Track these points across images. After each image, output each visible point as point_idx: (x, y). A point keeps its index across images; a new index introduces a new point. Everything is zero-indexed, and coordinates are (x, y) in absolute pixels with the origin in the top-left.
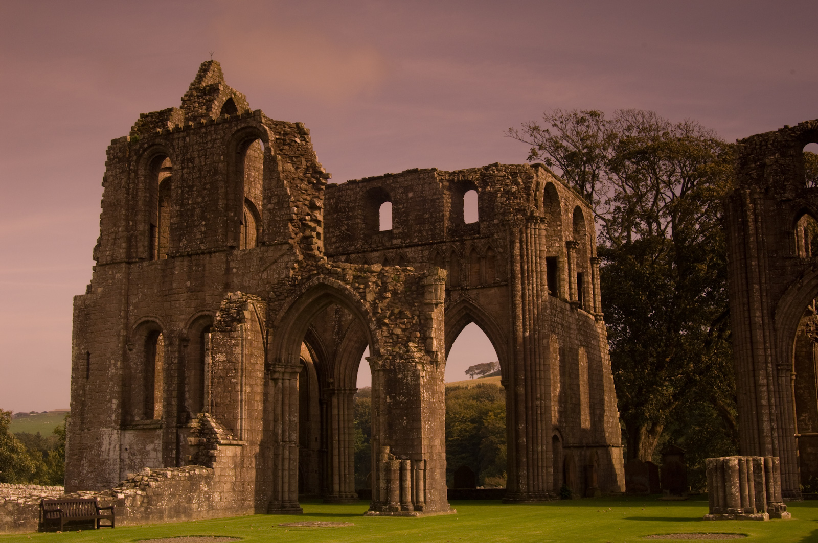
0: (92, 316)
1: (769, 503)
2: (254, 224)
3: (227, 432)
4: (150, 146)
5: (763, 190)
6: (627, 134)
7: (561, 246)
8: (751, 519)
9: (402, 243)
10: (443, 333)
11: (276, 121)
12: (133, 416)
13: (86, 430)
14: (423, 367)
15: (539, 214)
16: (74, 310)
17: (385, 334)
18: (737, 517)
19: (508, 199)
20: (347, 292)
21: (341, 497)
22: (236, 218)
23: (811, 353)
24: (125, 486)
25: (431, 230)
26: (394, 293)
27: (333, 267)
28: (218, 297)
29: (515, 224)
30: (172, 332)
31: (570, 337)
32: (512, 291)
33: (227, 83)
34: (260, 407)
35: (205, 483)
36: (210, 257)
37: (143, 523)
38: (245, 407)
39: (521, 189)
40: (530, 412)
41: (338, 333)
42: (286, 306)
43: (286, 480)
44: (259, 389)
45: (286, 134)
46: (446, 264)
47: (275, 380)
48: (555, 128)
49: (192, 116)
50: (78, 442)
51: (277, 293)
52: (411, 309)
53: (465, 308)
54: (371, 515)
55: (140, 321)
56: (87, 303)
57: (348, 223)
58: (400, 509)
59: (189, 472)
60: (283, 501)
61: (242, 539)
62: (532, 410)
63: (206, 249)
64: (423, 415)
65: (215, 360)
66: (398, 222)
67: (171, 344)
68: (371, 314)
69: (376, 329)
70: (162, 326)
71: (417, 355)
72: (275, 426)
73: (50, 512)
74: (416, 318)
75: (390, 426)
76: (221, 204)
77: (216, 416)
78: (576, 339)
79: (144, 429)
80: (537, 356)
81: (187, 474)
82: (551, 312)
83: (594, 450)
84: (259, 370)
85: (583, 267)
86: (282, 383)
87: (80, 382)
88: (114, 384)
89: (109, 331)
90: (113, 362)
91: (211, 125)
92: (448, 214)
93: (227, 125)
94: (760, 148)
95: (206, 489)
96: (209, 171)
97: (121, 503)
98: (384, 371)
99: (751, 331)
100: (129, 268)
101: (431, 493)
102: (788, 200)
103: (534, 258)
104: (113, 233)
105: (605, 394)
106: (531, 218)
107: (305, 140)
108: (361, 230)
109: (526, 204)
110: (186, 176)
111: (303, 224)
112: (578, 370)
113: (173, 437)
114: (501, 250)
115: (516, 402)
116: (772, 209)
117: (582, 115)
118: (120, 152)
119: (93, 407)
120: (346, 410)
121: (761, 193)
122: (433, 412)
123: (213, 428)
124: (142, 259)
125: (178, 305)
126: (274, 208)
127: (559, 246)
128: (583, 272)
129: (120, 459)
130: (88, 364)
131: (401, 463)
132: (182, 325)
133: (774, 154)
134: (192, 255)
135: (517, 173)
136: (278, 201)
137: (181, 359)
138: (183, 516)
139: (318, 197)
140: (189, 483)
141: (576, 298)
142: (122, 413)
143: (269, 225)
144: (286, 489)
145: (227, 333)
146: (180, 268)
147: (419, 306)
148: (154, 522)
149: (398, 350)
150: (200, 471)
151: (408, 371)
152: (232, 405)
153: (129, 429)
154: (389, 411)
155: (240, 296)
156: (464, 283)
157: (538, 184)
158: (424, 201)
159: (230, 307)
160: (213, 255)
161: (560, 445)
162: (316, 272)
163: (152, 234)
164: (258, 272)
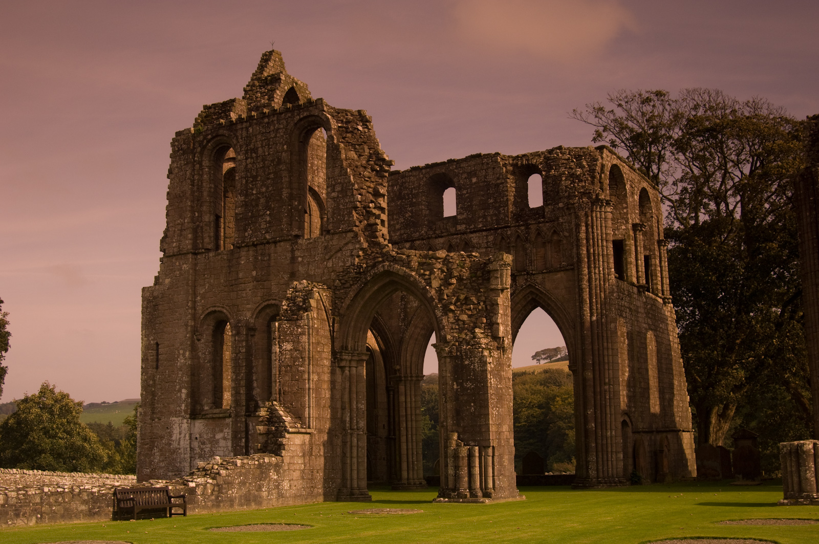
0: (160, 307)
2: (318, 213)
3: (296, 420)
4: (213, 138)
6: (693, 113)
7: (627, 229)
9: (467, 229)
10: (509, 319)
11: (338, 109)
12: (202, 406)
13: (156, 420)
14: (490, 353)
15: (605, 196)
16: (143, 301)
17: (452, 320)
18: (813, 502)
19: (573, 182)
20: (412, 279)
21: (409, 484)
22: (300, 207)
24: (196, 475)
25: (495, 215)
26: (460, 279)
27: (398, 254)
28: (284, 286)
29: (580, 207)
30: (239, 321)
31: (638, 321)
32: (579, 275)
33: (289, 73)
34: (328, 395)
35: (275, 471)
36: (276, 247)
37: (214, 511)
38: (313, 395)
39: (586, 171)
40: (599, 397)
41: (404, 320)
42: (352, 294)
43: (355, 467)
44: (326, 377)
45: (348, 122)
46: (512, 249)
47: (342, 368)
48: (620, 108)
49: (254, 106)
50: (149, 431)
51: (343, 281)
52: (476, 295)
53: (532, 293)
54: (440, 501)
55: (208, 311)
56: (155, 294)
57: (412, 210)
58: (468, 496)
59: (258, 461)
60: (352, 488)
61: (312, 526)
62: (600, 395)
63: (271, 239)
64: (490, 401)
65: (282, 349)
67: (238, 333)
68: (436, 301)
69: (442, 316)
70: (229, 316)
71: (484, 341)
72: (342, 414)
73: (124, 501)
74: (482, 303)
75: (458, 413)
76: (285, 194)
77: (284, 404)
78: (645, 323)
79: (213, 418)
80: (605, 341)
81: (257, 463)
82: (619, 295)
83: (664, 434)
84: (326, 359)
85: (650, 250)
86: (349, 371)
87: (150, 372)
88: (183, 374)
89: (177, 321)
90: (181, 352)
91: (274, 115)
92: (512, 198)
93: (290, 115)
96: (272, 161)
97: (192, 491)
98: (450, 357)
100: (196, 259)
101: (499, 479)
103: (600, 241)
104: (178, 224)
105: (675, 378)
106: (597, 201)
107: (367, 128)
108: (425, 216)
109: (591, 187)
110: (250, 166)
111: (367, 212)
112: (646, 354)
113: (242, 426)
114: (567, 234)
115: (585, 387)
117: (647, 95)
118: (184, 143)
119: (163, 397)
120: (413, 397)
122: (500, 398)
123: (281, 416)
124: (208, 250)
125: (244, 295)
126: (338, 197)
127: (625, 229)
128: (650, 255)
129: (191, 448)
130: (157, 354)
131: (469, 449)
132: (249, 314)
134: (257, 245)
135: (582, 156)
136: (342, 189)
137: (249, 349)
138: (253, 504)
139: (382, 184)
140: (258, 471)
141: (643, 281)
142: (191, 402)
143: (334, 213)
144: (355, 476)
145: (294, 322)
146: (245, 258)
147: (484, 292)
148: (225, 510)
149: (464, 336)
150: (269, 459)
151: (475, 357)
152: (300, 393)
153: (198, 419)
154: (456, 398)
155: (306, 285)
156: (530, 268)
157: (603, 166)
158: (488, 186)
159: (296, 296)
160: (278, 244)
161: (630, 430)
162: (381, 260)
163: (217, 225)
164: (324, 260)
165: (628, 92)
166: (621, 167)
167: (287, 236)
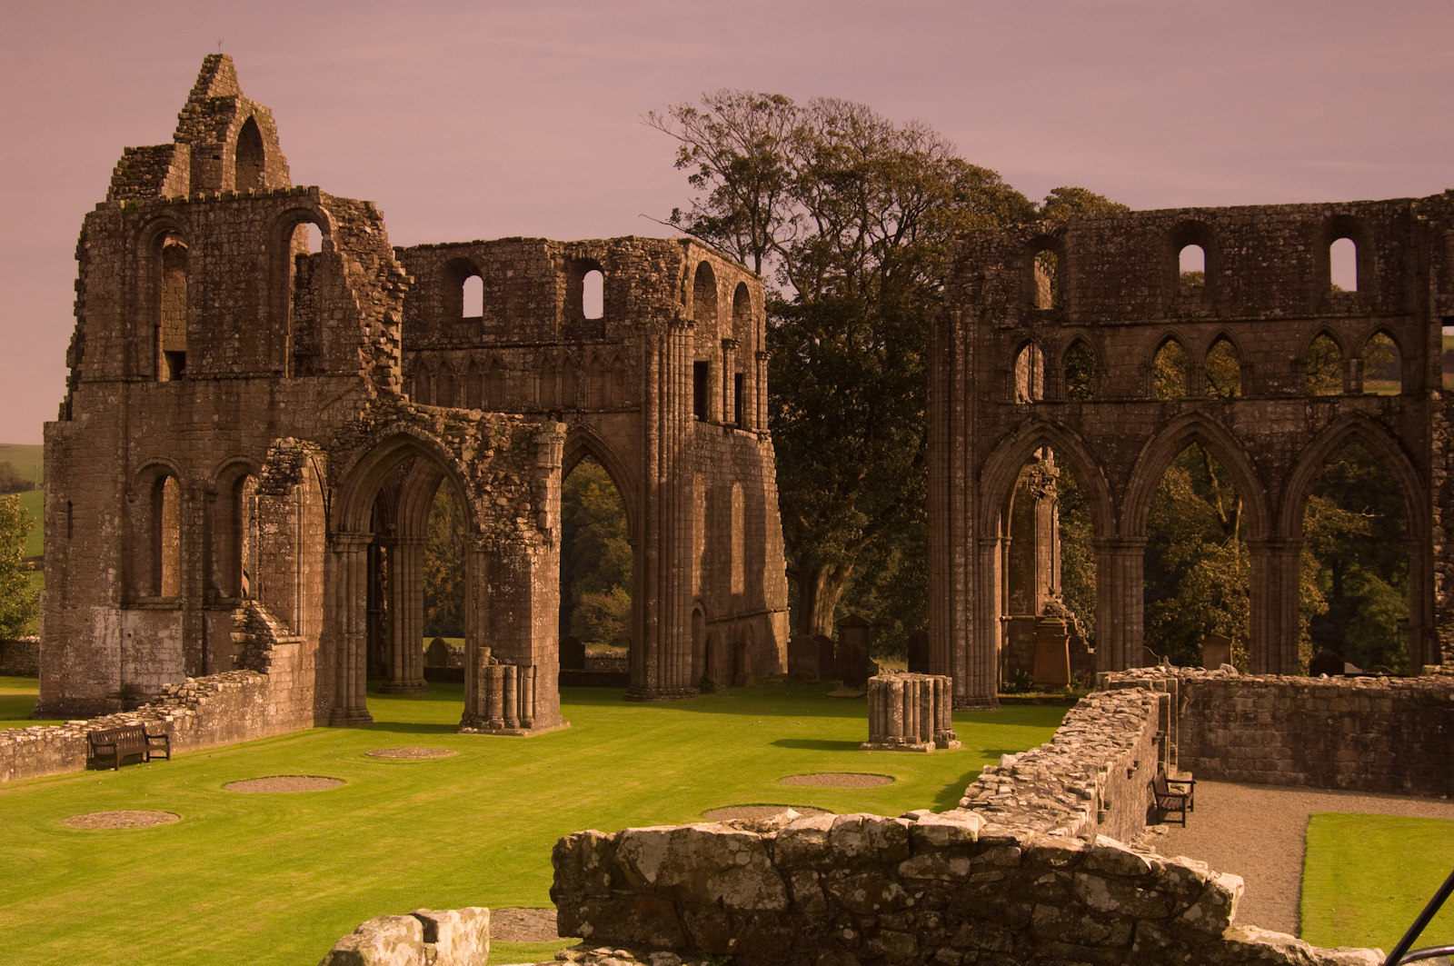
0: (74, 453)
1: (936, 731)
3: (282, 625)
4: (154, 218)
5: (978, 313)
7: (714, 347)
8: (913, 750)
9: (496, 341)
10: (559, 503)
11: (338, 199)
12: (137, 591)
13: (69, 608)
14: (535, 550)
15: (687, 313)
17: (487, 504)
18: (898, 747)
20: (436, 447)
21: (404, 685)
22: (282, 332)
23: (1033, 513)
24: (169, 704)
25: (538, 326)
26: (499, 450)
27: (418, 411)
28: (259, 439)
29: (654, 330)
30: (194, 482)
31: (721, 473)
32: (646, 421)
33: (246, 96)
34: (319, 589)
35: (260, 693)
36: (247, 384)
37: (193, 748)
38: (304, 593)
39: (664, 277)
40: (665, 583)
42: (354, 459)
43: (353, 681)
44: (319, 568)
45: (351, 220)
46: (558, 375)
47: (339, 554)
48: (719, 113)
50: (58, 623)
51: (342, 441)
52: (519, 473)
53: (582, 437)
54: (467, 732)
55: (146, 464)
56: (66, 433)
57: (419, 306)
58: (503, 724)
59: (241, 682)
60: (349, 708)
62: (667, 581)
63: (241, 373)
64: (534, 610)
65: (263, 532)
66: (491, 311)
67: (192, 499)
68: (468, 478)
69: (475, 498)
70: (178, 472)
72: (338, 613)
73: (101, 746)
74: (526, 485)
75: (492, 623)
76: (262, 313)
77: (266, 603)
78: (730, 474)
79: (154, 610)
80: (676, 509)
81: (240, 685)
82: (698, 444)
83: (748, 620)
84: (320, 543)
85: (745, 366)
86: (348, 558)
87: (59, 542)
88: (110, 547)
89: (100, 474)
90: (107, 517)
91: (247, 200)
92: (561, 305)
93: (271, 203)
94: (981, 251)
95: (261, 701)
96: (244, 264)
97: (170, 726)
98: (485, 553)
99: (949, 495)
100: (128, 389)
101: (540, 705)
102: (1008, 329)
103: (677, 376)
104: (102, 338)
105: (768, 540)
106: (676, 322)
107: (378, 229)
108: (438, 317)
109: (669, 301)
110: (210, 267)
111: (377, 349)
112: (730, 516)
113: (197, 623)
114: (633, 363)
115: (647, 570)
116: (988, 337)
118: (110, 222)
119: (79, 577)
120: (412, 567)
121: (975, 316)
122: (545, 605)
123: (264, 621)
124: (146, 378)
125: (201, 446)
126: (338, 326)
127: (712, 347)
128: (745, 374)
129: (122, 648)
131: (505, 669)
132: (207, 473)
133: (996, 263)
134: (220, 379)
135: (660, 253)
136: (344, 316)
137: (207, 518)
138: (235, 736)
139: (396, 309)
140: (242, 695)
141: (732, 418)
142: (123, 587)
143: (331, 349)
144: (353, 693)
145: (279, 497)
146: (203, 395)
147: (530, 470)
148: (205, 747)
149: (502, 527)
150: (254, 679)
151: (516, 555)
152: (287, 589)
153: (133, 609)
154: (491, 604)
155: (293, 444)
156: (581, 404)
157: (687, 268)
158: (529, 284)
159: (280, 460)
160: (251, 382)
161: (702, 621)
162: (395, 417)
163: (156, 339)
164: (316, 409)
165: (733, 93)
166: (711, 263)
167: (265, 371)
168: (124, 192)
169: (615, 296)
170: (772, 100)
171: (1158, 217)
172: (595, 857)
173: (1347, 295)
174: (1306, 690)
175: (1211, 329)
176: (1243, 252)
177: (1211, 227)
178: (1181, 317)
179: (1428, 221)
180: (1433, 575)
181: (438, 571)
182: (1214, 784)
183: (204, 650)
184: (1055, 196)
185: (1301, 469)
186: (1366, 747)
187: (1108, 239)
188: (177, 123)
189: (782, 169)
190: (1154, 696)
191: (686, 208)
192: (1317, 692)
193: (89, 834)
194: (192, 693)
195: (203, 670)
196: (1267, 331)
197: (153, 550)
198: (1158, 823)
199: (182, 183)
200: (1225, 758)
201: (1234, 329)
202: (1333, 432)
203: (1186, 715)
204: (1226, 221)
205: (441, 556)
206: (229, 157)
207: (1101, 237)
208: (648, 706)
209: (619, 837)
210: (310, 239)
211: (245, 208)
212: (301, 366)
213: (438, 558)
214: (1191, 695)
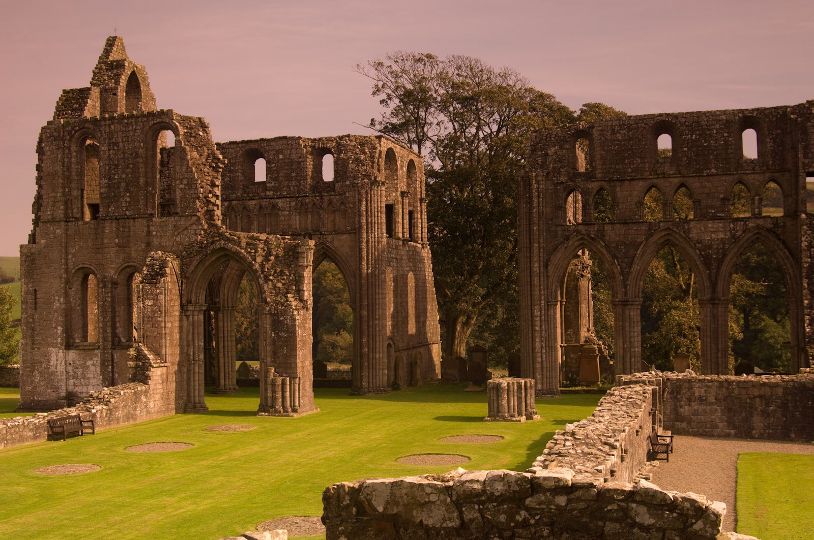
0: (37, 262)
1: (526, 410)
3: (156, 357)
4: (80, 129)
5: (545, 174)
7: (397, 196)
8: (513, 421)
9: (274, 195)
10: (311, 285)
11: (184, 117)
12: (74, 339)
13: (36, 349)
14: (298, 312)
15: (381, 177)
17: (270, 287)
18: (505, 420)
19: (358, 166)
20: (242, 255)
21: (226, 389)
22: (153, 192)
23: (577, 286)
24: (93, 403)
25: (297, 186)
26: (277, 256)
27: (231, 235)
28: (141, 253)
29: (363, 187)
30: (105, 277)
31: (401, 266)
32: (359, 238)
33: (130, 59)
34: (177, 336)
35: (144, 396)
36: (134, 222)
37: (108, 427)
38: (168, 338)
39: (368, 157)
40: (371, 329)
42: (195, 263)
43: (197, 388)
44: (177, 324)
45: (191, 128)
46: (309, 214)
47: (188, 316)
48: (396, 64)
50: (30, 358)
51: (188, 252)
52: (289, 269)
54: (262, 415)
55: (78, 267)
56: (33, 251)
57: (230, 176)
58: (282, 410)
59: (133, 389)
60: (195, 403)
63: (131, 215)
64: (298, 346)
65: (145, 305)
66: (271, 178)
67: (105, 286)
68: (260, 272)
69: (264, 283)
70: (96, 272)
72: (187, 350)
73: (55, 427)
74: (292, 275)
75: (275, 354)
76: (142, 181)
77: (147, 345)
78: (407, 267)
79: (84, 349)
80: (377, 287)
81: (133, 391)
82: (388, 250)
83: (418, 349)
84: (177, 310)
85: (414, 206)
86: (193, 318)
87: (30, 312)
88: (59, 315)
89: (52, 274)
90: (57, 298)
91: (132, 118)
92: (310, 174)
93: (146, 119)
94: (546, 139)
95: (145, 400)
96: (131, 154)
97: (94, 415)
98: (270, 314)
99: (531, 277)
100: (67, 226)
101: (303, 399)
102: (562, 183)
103: (376, 213)
104: (52, 197)
105: (428, 304)
106: (375, 182)
107: (206, 133)
108: (241, 182)
109: (371, 171)
110: (112, 156)
111: (207, 200)
112: (407, 291)
113: (108, 356)
114: (351, 206)
115: (361, 321)
116: (550, 188)
117: (420, 56)
118: (55, 131)
119: (41, 332)
121: (543, 176)
122: (304, 343)
123: (146, 355)
124: (77, 219)
125: (109, 257)
126: (185, 188)
127: (395, 196)
128: (414, 211)
129: (66, 371)
130: (36, 298)
131: (283, 379)
132: (113, 272)
133: (555, 146)
134: (119, 219)
135: (365, 144)
136: (188, 183)
137: (113, 297)
138: (131, 420)
139: (217, 178)
140: (134, 397)
141: (407, 236)
142: (66, 337)
143: (181, 201)
144: (197, 394)
145: (154, 285)
146: (109, 228)
147: (294, 267)
148: (114, 427)
149: (280, 299)
150: (141, 388)
151: (287, 315)
152: (158, 337)
153: (72, 349)
154: (274, 342)
155: (161, 255)
156: (322, 230)
157: (380, 152)
158: (292, 162)
159: (153, 264)
160: (136, 220)
161: (392, 350)
162: (218, 239)
163: (82, 197)
164: (173, 235)
165: (404, 53)
166: (394, 149)
167: (144, 214)
168: (63, 114)
169: (340, 168)
170: (425, 56)
171: (645, 119)
172: (347, 498)
173: (752, 161)
174: (734, 383)
175: (676, 181)
176: (693, 138)
177: (675, 123)
178: (659, 174)
179: (797, 118)
180: (804, 317)
181: (242, 323)
182: (684, 437)
183: (113, 372)
184: (585, 108)
185: (728, 258)
186: (768, 415)
187: (617, 132)
188: (92, 75)
189: (432, 95)
190: (649, 388)
191: (378, 118)
192: (741, 384)
193: (50, 478)
194: (106, 396)
195: (112, 383)
196: (708, 182)
197: (83, 316)
198: (653, 460)
199: (95, 109)
200: (689, 422)
201: (689, 181)
202: (746, 238)
203: (667, 399)
204: (684, 120)
205: (244, 315)
206: (121, 94)
207: (613, 130)
208: (363, 398)
209: (361, 486)
210: (168, 139)
211: (131, 123)
212: (164, 210)
213: (242, 316)
214: (669, 387)
